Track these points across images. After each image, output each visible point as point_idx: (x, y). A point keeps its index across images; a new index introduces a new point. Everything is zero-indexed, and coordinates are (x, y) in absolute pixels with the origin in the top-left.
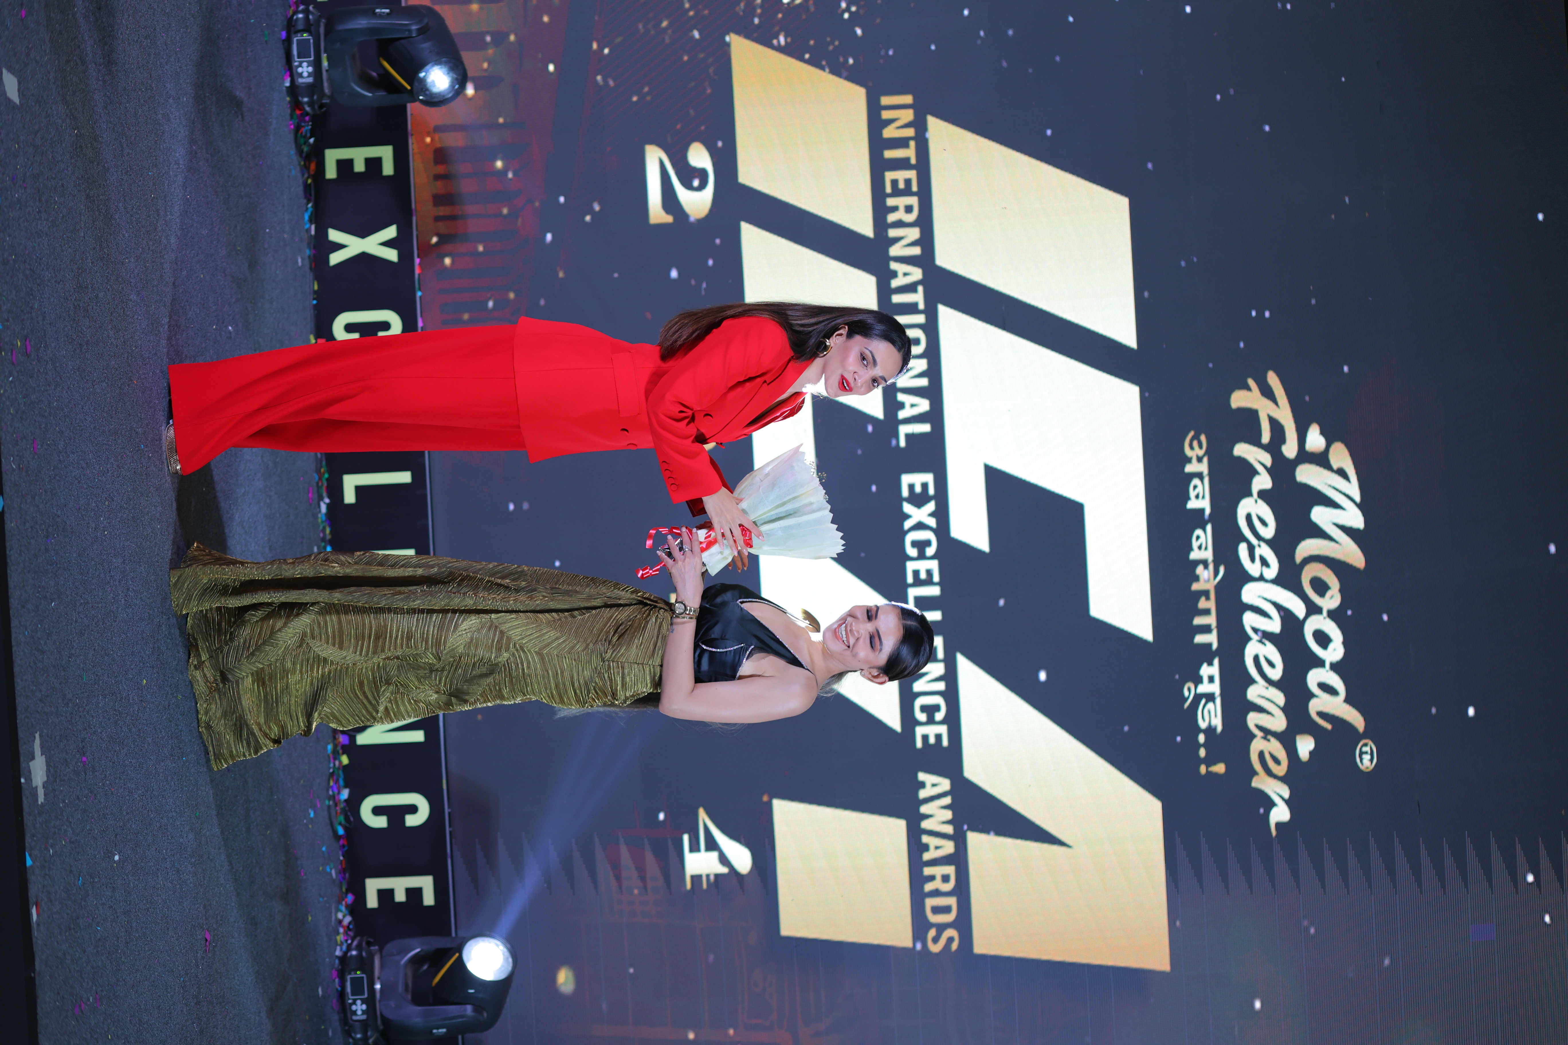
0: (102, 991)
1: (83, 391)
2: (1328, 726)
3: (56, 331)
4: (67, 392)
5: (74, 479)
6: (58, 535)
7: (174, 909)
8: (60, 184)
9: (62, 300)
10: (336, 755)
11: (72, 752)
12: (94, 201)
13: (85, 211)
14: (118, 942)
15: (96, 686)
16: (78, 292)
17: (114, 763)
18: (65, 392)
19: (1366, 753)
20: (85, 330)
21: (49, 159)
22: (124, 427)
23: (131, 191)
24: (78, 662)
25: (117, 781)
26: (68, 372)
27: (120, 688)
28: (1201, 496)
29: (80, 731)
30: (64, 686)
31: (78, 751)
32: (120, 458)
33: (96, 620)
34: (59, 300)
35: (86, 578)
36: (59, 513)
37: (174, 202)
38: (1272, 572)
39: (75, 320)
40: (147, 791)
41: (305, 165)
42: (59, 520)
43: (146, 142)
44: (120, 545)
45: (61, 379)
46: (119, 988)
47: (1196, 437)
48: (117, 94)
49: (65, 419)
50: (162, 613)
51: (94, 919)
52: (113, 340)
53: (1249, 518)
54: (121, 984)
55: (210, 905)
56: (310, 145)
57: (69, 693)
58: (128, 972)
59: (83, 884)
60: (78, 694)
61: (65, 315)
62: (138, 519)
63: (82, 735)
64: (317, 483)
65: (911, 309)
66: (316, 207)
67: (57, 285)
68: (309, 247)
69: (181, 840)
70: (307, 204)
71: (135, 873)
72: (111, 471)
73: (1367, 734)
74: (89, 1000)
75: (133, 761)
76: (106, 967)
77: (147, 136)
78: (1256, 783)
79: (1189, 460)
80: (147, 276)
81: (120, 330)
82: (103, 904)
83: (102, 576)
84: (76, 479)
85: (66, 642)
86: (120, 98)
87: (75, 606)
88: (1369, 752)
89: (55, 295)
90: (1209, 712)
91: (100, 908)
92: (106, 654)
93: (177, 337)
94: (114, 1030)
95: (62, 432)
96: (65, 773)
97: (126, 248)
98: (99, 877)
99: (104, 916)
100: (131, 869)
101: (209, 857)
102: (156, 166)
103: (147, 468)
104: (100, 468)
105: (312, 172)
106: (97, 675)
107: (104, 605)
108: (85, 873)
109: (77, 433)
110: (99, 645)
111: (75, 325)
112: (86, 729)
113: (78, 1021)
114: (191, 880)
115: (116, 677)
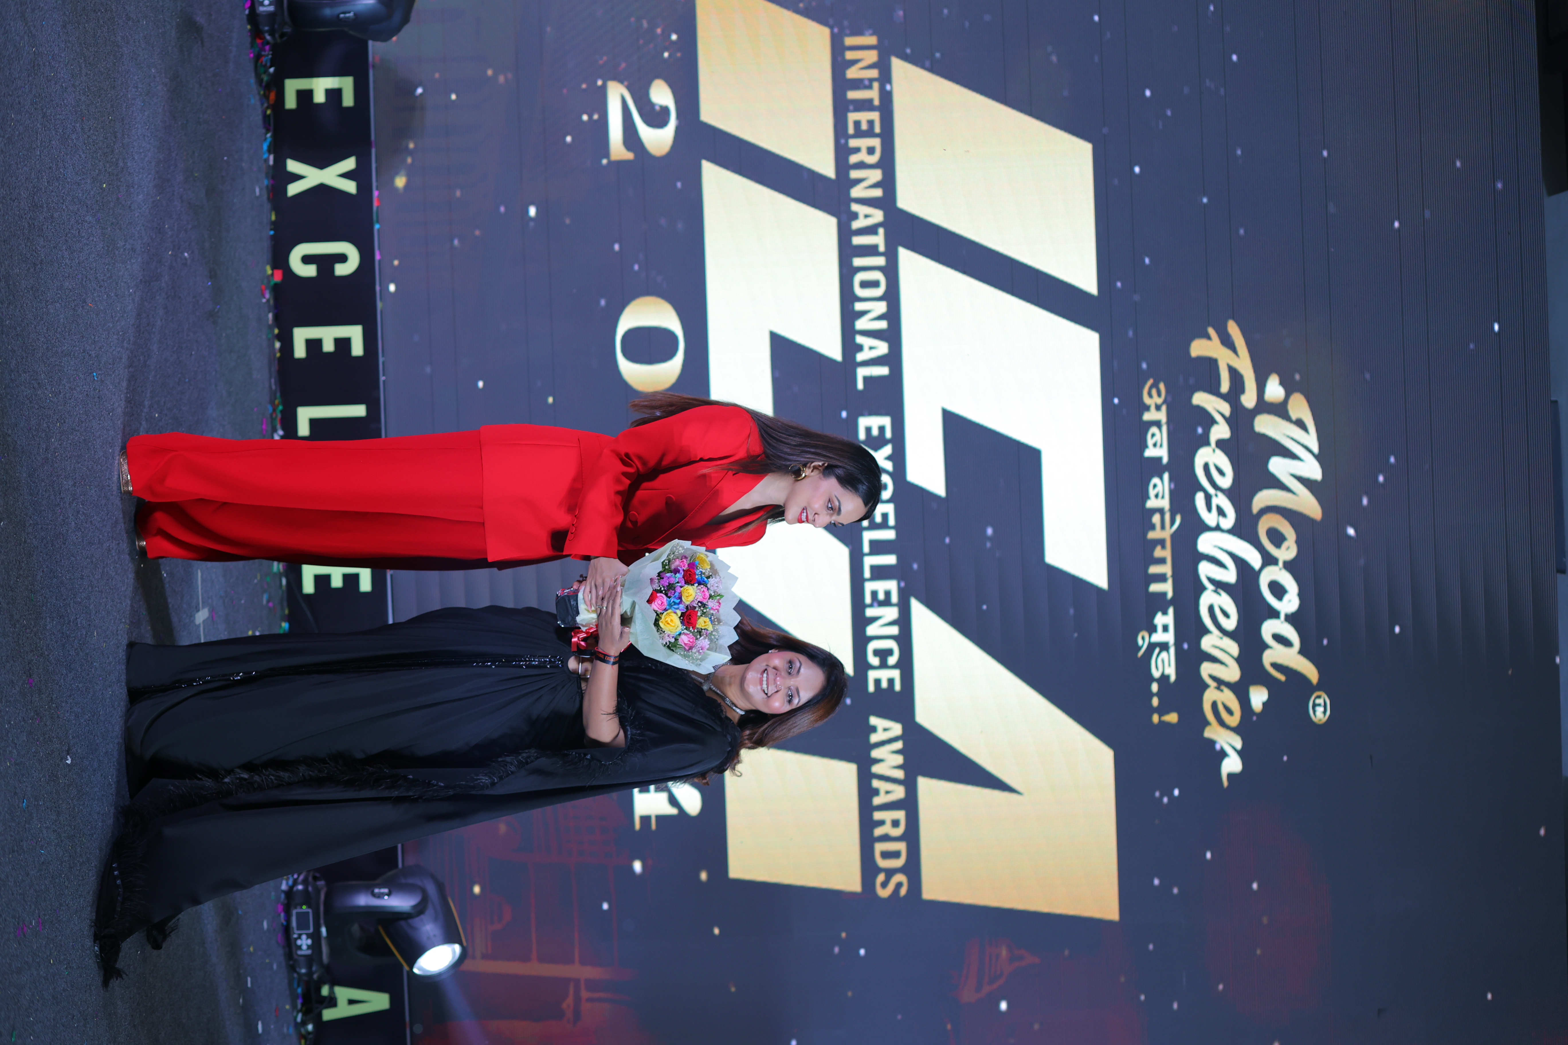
0: (45, 915)
1: (36, 310)
2: (1282, 677)
3: (10, 249)
4: (20, 311)
5: (26, 399)
6: (8, 455)
8: (17, 102)
9: (17, 218)
11: (19, 673)
12: (51, 120)
13: (42, 130)
14: (62, 866)
15: (44, 608)
16: (33, 211)
17: (60, 686)
18: (18, 310)
19: (1319, 705)
20: (39, 249)
21: (6, 75)
22: (77, 348)
23: (88, 111)
24: (26, 583)
25: (63, 704)
26: (22, 291)
27: (69, 611)
28: (1158, 444)
29: (27, 653)
30: (11, 606)
31: (25, 673)
32: (72, 380)
33: (45, 541)
34: (14, 219)
35: (36, 499)
36: (10, 432)
37: (131, 125)
38: (1228, 522)
39: (28, 238)
40: (93, 716)
41: (264, 94)
42: (9, 439)
43: (104, 63)
44: (71, 467)
45: (14, 297)
46: (62, 913)
47: (1155, 385)
48: (76, 14)
49: (18, 338)
50: (112, 538)
51: (38, 843)
52: (67, 261)
53: (1206, 467)
54: (64, 908)
56: (269, 74)
57: (16, 613)
58: (71, 897)
59: (28, 807)
60: (25, 616)
61: (19, 233)
62: (89, 442)
63: (29, 657)
64: (271, 415)
65: (871, 250)
66: (274, 137)
67: (12, 202)
68: (267, 176)
70: (266, 134)
71: (79, 798)
72: (63, 392)
73: (1320, 686)
74: (31, 923)
75: (80, 685)
76: (49, 891)
77: (106, 57)
78: (1208, 733)
79: (1147, 408)
80: (103, 198)
81: (74, 251)
82: (47, 828)
83: (52, 497)
84: (28, 399)
85: (14, 562)
86: (79, 18)
87: (24, 527)
88: (1323, 704)
89: (10, 213)
90: (1163, 661)
91: (45, 832)
92: (54, 576)
93: (132, 261)
94: (57, 955)
95: (15, 351)
96: (11, 694)
97: (82, 168)
98: (43, 801)
99: (48, 840)
100: (76, 793)
102: (114, 87)
103: (99, 391)
104: (51, 389)
105: (272, 102)
106: (45, 597)
107: (54, 527)
108: (30, 796)
109: (29, 353)
110: (47, 566)
111: (29, 244)
112: (33, 651)
113: (20, 944)
115: (64, 600)
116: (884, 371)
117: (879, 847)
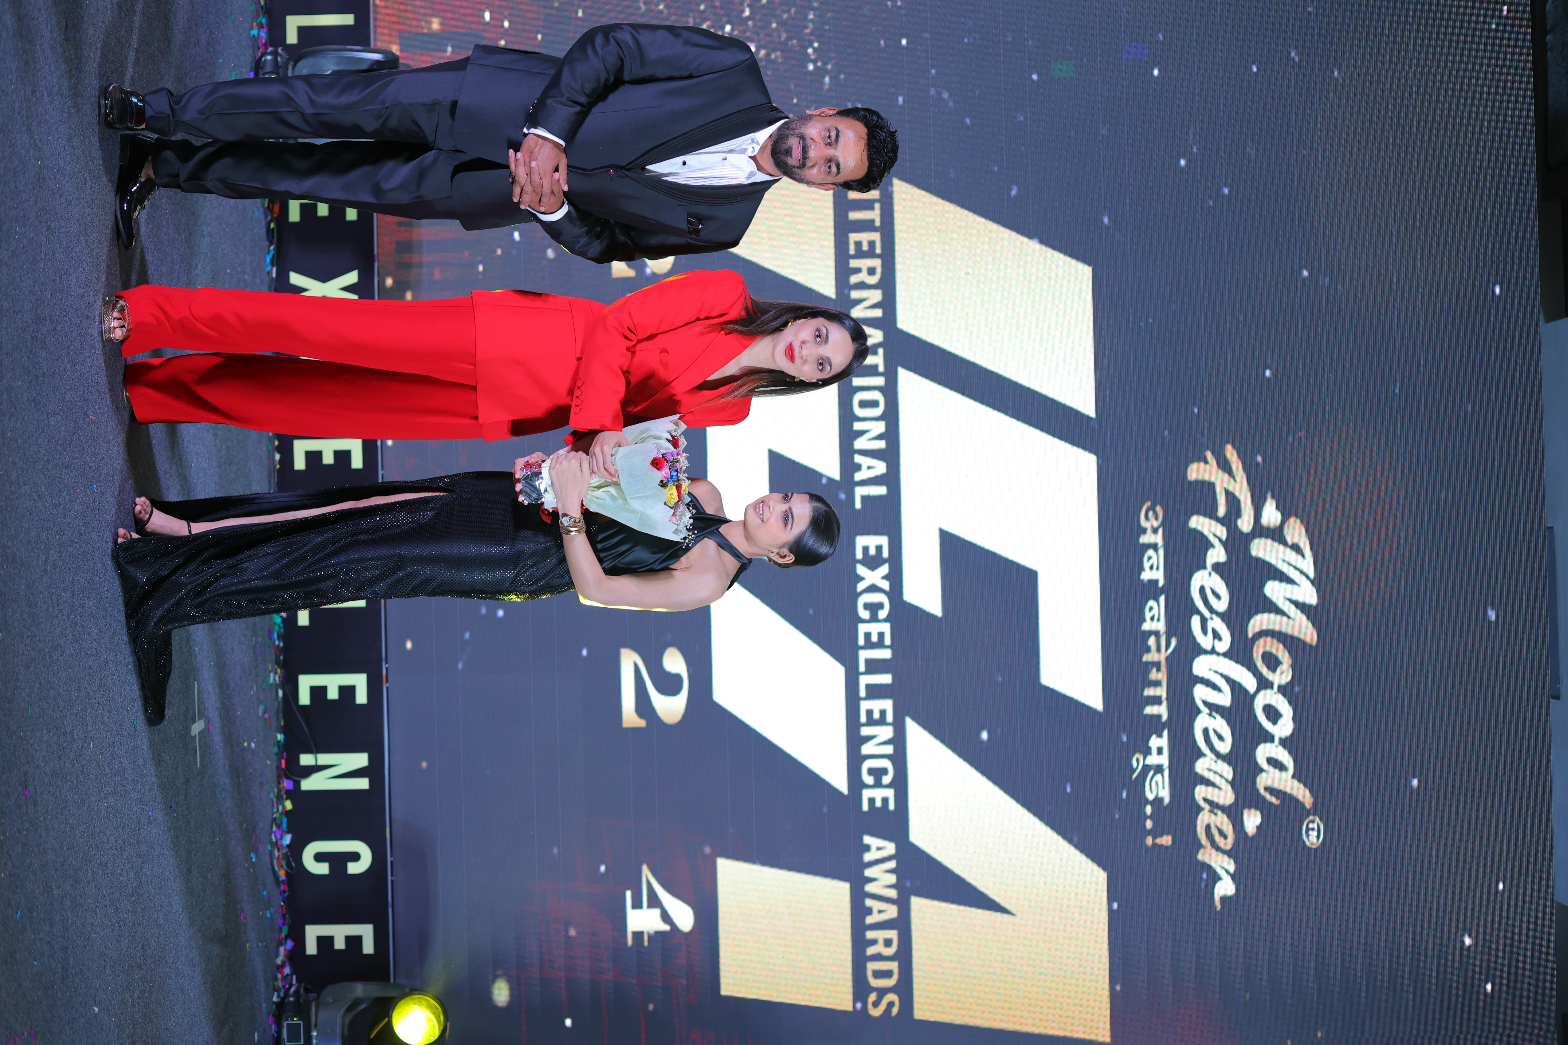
0: (37, 1026)
1: (38, 423)
2: (1275, 801)
3: (12, 362)
4: (21, 423)
5: (26, 511)
6: (7, 567)
7: (112, 947)
8: (22, 214)
9: (20, 330)
10: (280, 799)
11: (15, 784)
12: (55, 233)
13: (46, 242)
14: (54, 978)
15: (41, 720)
16: (36, 323)
17: (56, 798)
18: (19, 423)
19: (1313, 829)
20: (42, 362)
21: (11, 188)
22: (78, 461)
23: (92, 224)
24: (23, 694)
25: (59, 816)
26: (23, 403)
27: (65, 723)
28: (1155, 567)
29: (23, 764)
30: (8, 718)
31: (20, 784)
32: (72, 492)
33: (42, 653)
34: (17, 331)
35: (34, 611)
36: (9, 544)
38: (1224, 646)
39: (31, 351)
40: (88, 828)
42: (8, 551)
44: (69, 579)
45: (16, 409)
46: (54, 1024)
47: (1152, 508)
48: (82, 127)
49: (19, 451)
51: (31, 954)
52: (69, 373)
53: (1202, 590)
54: (56, 1020)
55: (149, 944)
57: (13, 725)
58: (64, 1008)
59: (21, 918)
60: (22, 727)
61: (21, 345)
62: (88, 554)
63: (25, 768)
65: (871, 371)
66: (278, 249)
67: (15, 315)
69: (121, 878)
70: (270, 247)
72: (63, 504)
73: (1314, 810)
74: (23, 1034)
75: (76, 797)
76: (41, 1003)
78: (1201, 856)
79: (1144, 531)
81: (77, 363)
82: (40, 939)
83: (50, 609)
84: (28, 511)
85: (12, 674)
86: (85, 131)
87: (22, 639)
88: (1316, 828)
89: (13, 326)
90: (1157, 784)
91: (38, 943)
92: (52, 687)
95: (16, 463)
97: (86, 281)
98: (38, 912)
99: (41, 951)
100: (69, 905)
101: (148, 897)
103: (99, 503)
104: (52, 501)
105: (275, 215)
106: (42, 709)
107: (52, 639)
108: (24, 907)
109: (30, 465)
110: (45, 678)
111: (31, 357)
112: (29, 763)
114: (130, 919)
115: (61, 711)
116: (881, 490)
117: (871, 966)
